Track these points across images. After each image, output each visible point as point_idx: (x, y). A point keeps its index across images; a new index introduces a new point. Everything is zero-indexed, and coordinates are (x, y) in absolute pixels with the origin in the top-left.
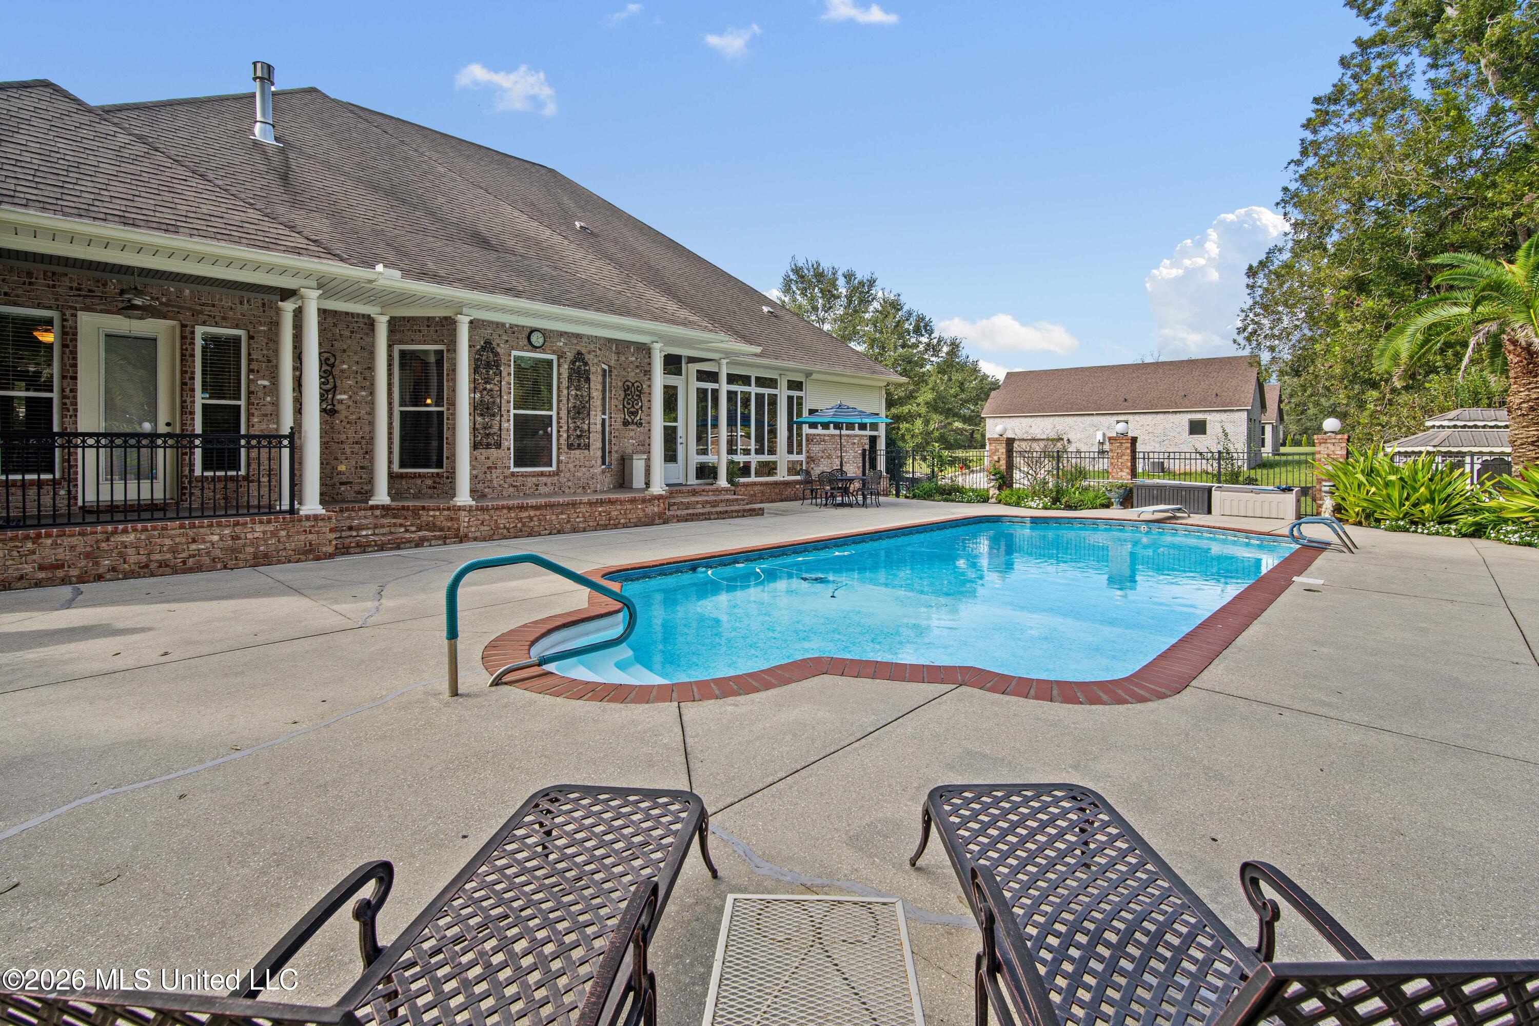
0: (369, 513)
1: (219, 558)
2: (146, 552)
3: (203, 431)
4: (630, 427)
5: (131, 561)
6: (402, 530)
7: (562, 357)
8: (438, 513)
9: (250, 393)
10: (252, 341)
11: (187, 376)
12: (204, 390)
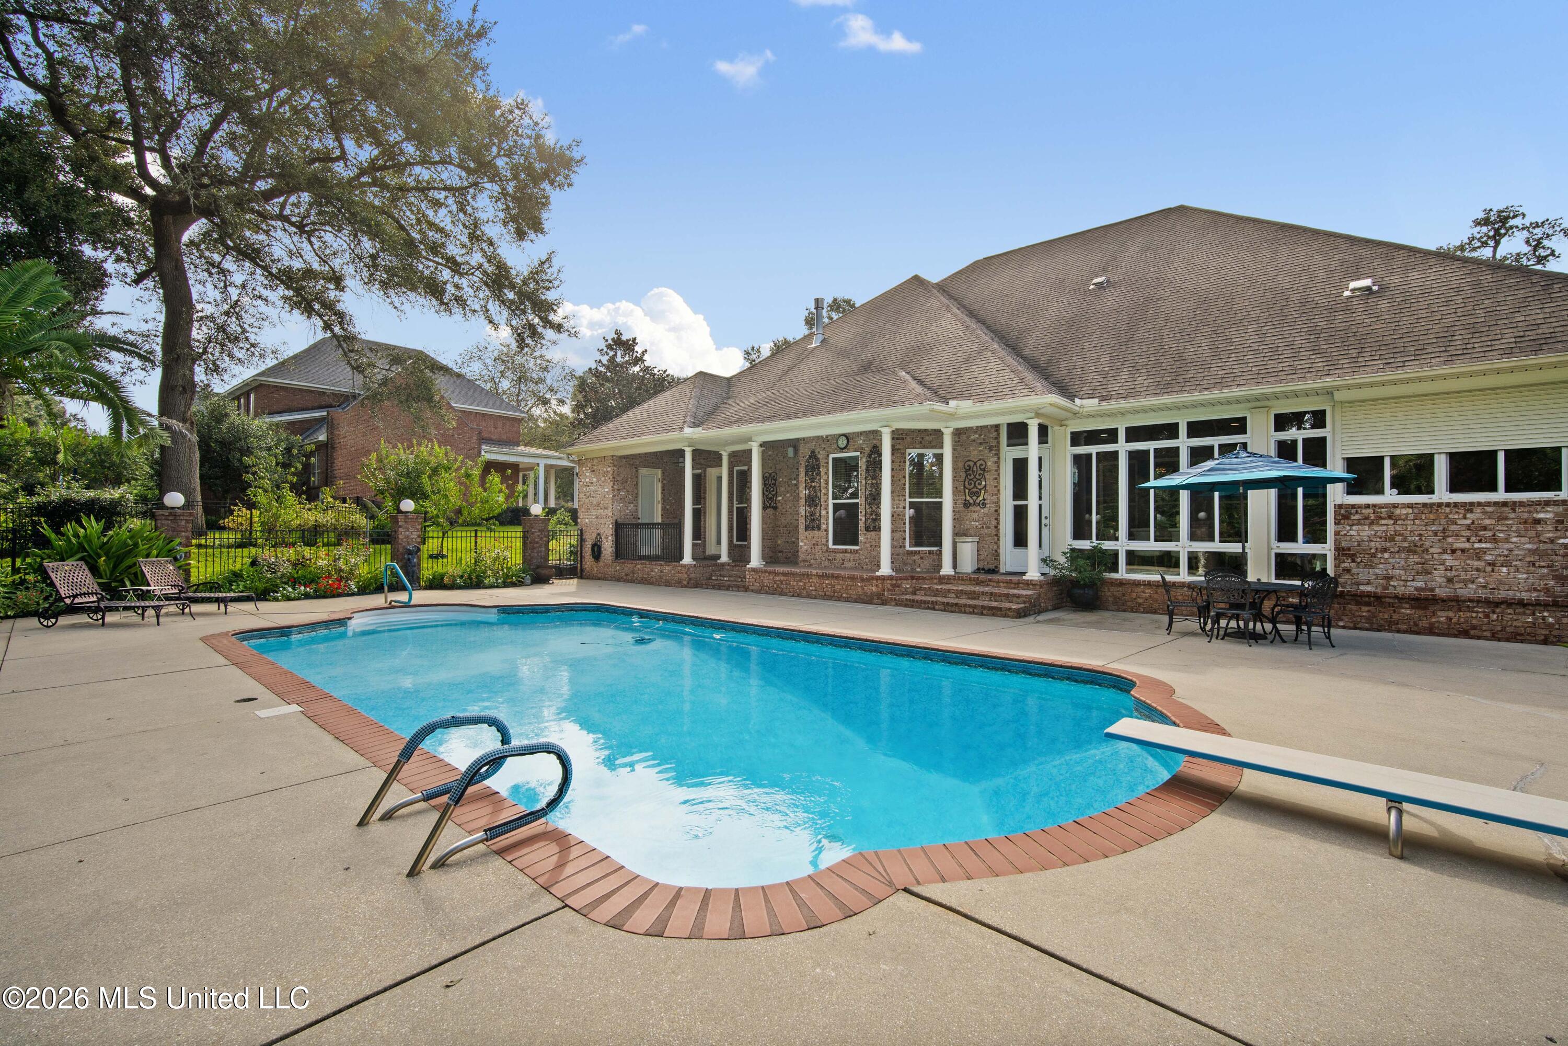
4: (972, 508)
7: (863, 453)
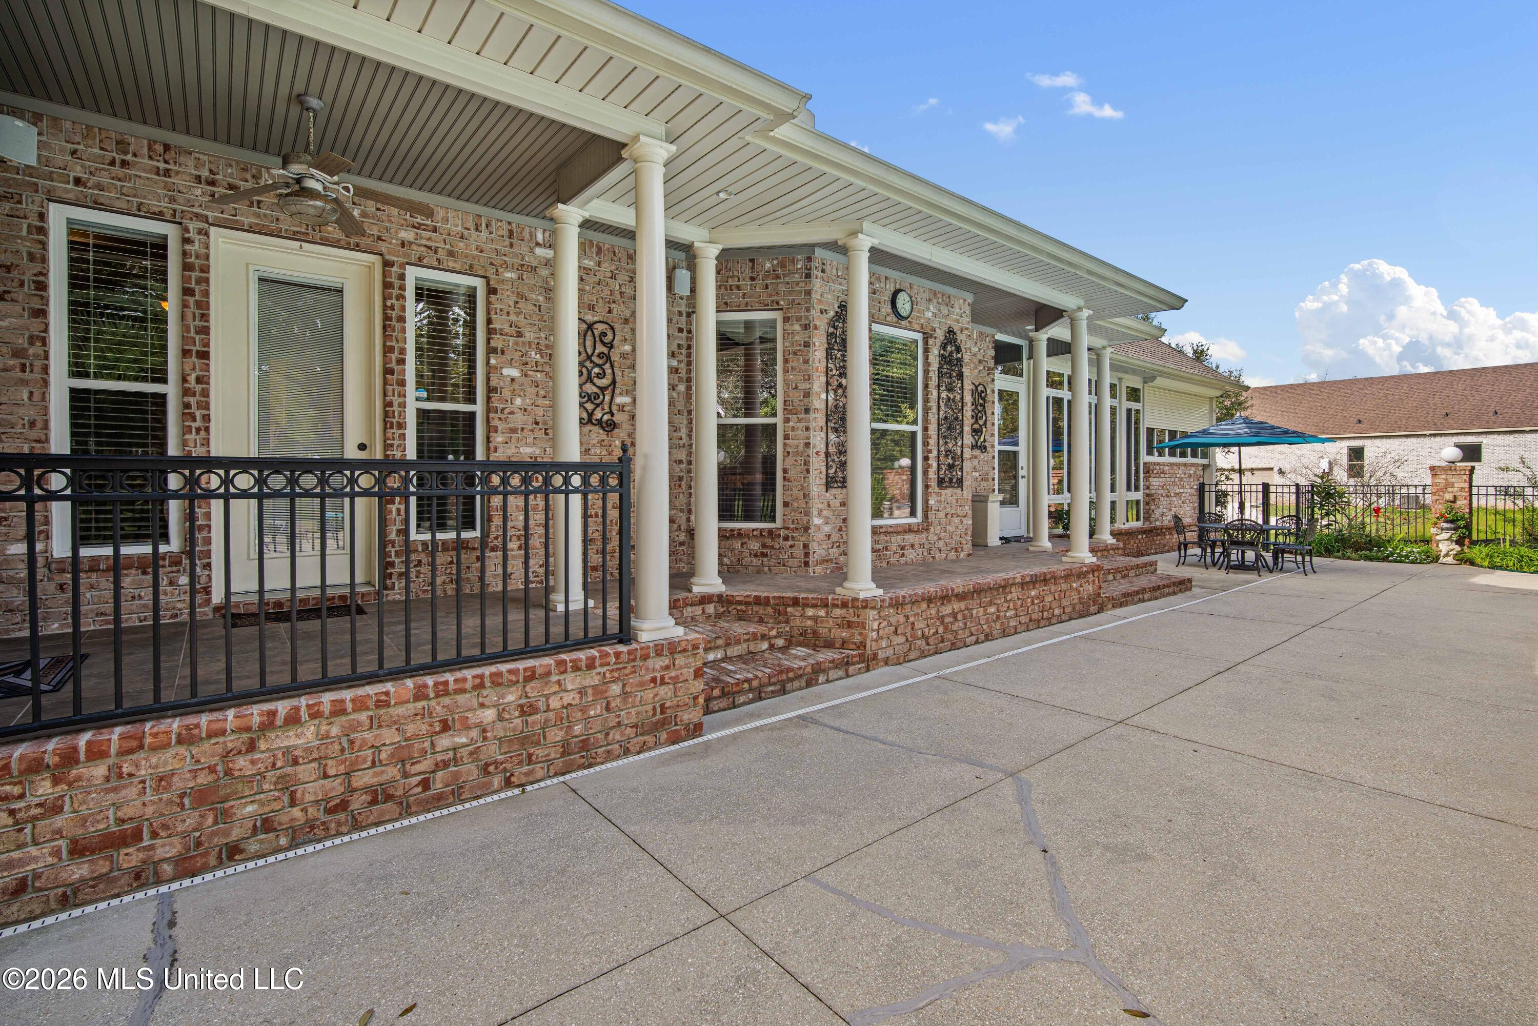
0: (698, 610)
1: (496, 763)
2: (342, 769)
3: (418, 457)
5: (309, 798)
6: (765, 646)
7: (931, 336)
8: (822, 613)
9: (490, 390)
10: (493, 298)
11: (394, 356)
12: (419, 385)
